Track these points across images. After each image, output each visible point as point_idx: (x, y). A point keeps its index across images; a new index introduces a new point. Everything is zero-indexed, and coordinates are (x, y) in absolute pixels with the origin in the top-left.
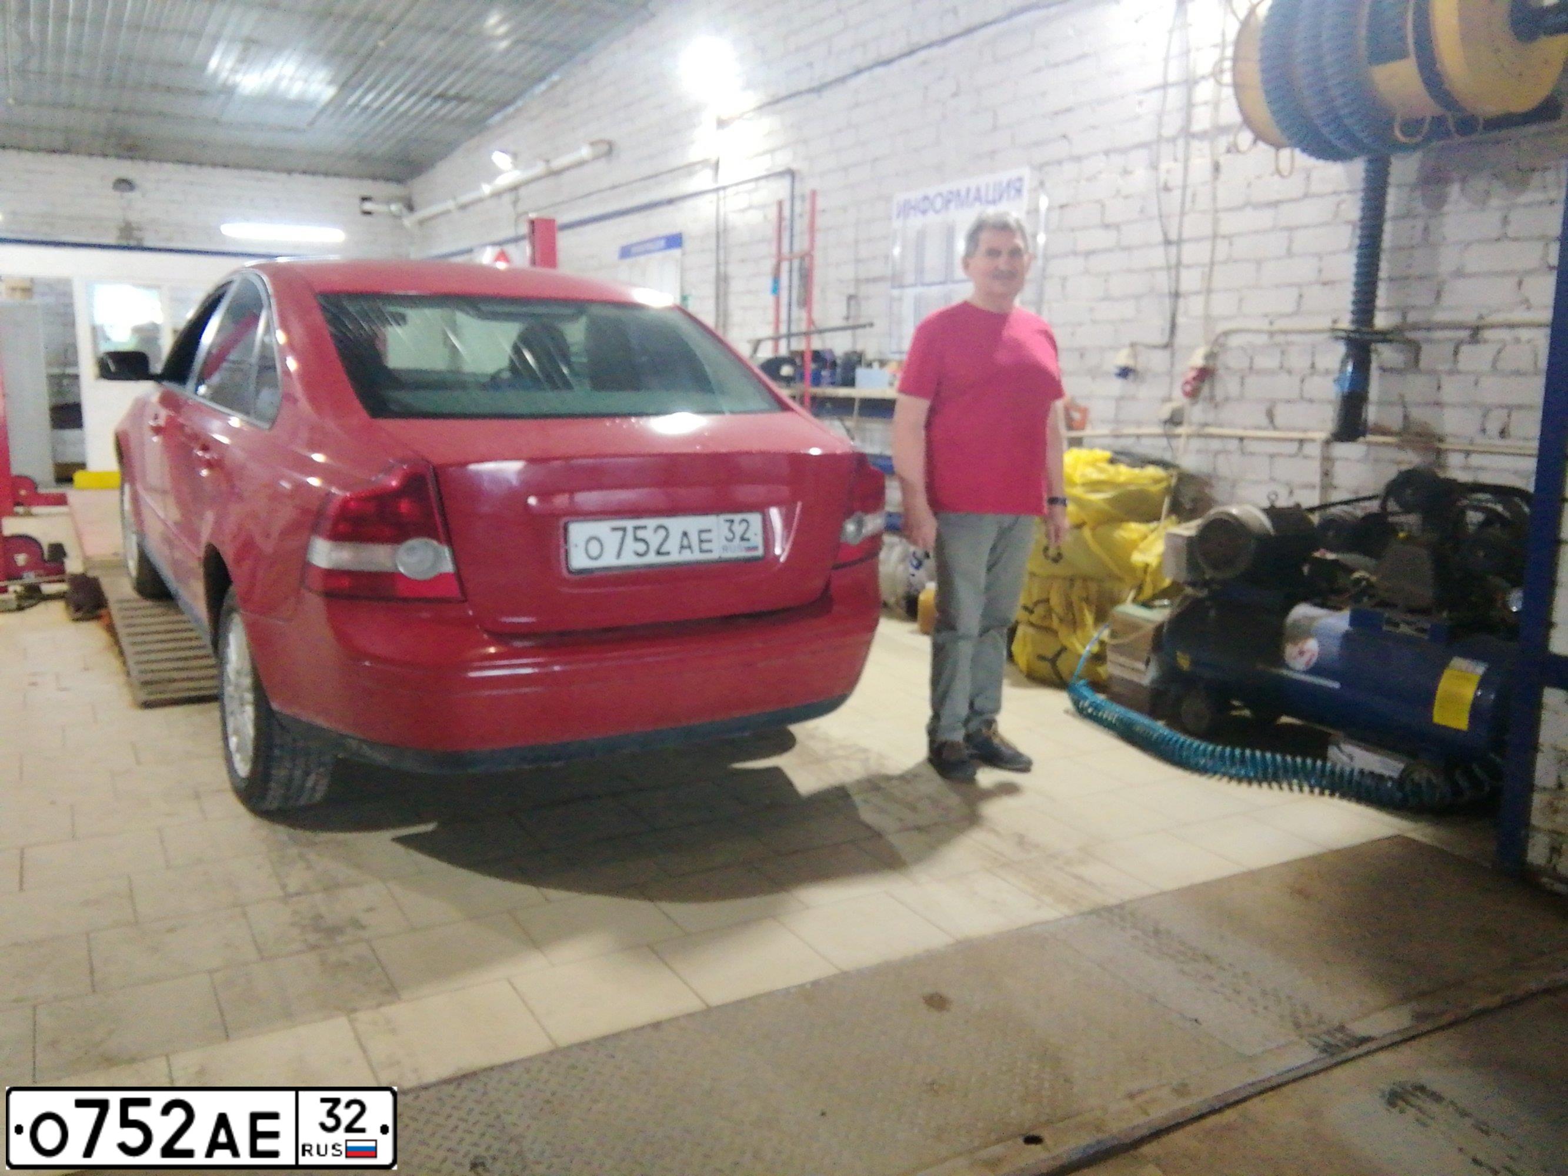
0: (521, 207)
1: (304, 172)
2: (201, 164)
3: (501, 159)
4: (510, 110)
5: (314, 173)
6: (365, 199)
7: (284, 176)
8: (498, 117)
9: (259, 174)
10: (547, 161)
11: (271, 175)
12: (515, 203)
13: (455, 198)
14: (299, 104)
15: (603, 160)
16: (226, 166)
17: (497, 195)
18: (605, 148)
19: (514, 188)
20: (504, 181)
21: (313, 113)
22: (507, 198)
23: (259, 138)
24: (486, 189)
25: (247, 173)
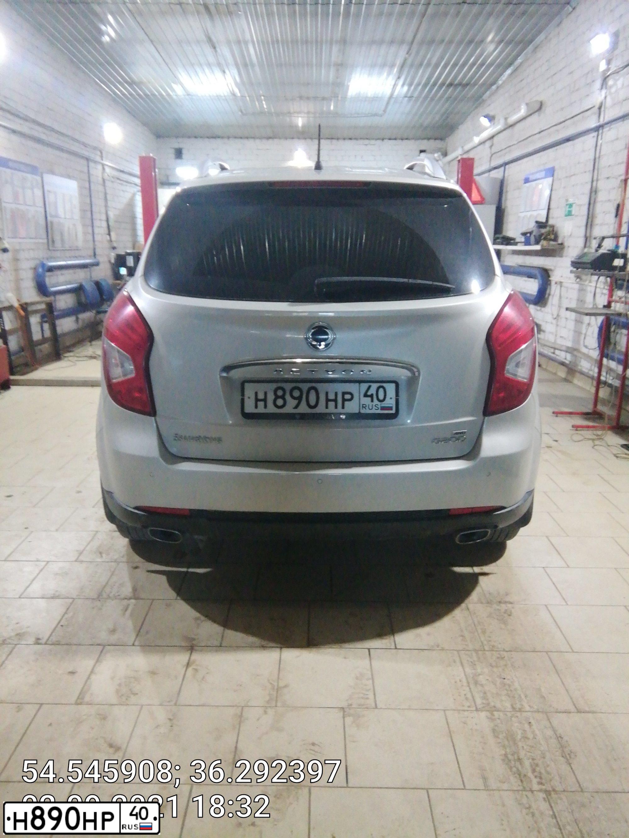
0: (494, 150)
1: (390, 139)
2: (338, 139)
3: (484, 121)
4: (494, 87)
5: (395, 139)
6: (422, 151)
7: (379, 142)
8: (488, 93)
9: (367, 142)
10: (506, 119)
11: (373, 142)
12: (491, 147)
13: (462, 147)
14: (375, 99)
15: (537, 114)
16: (350, 139)
17: (482, 143)
18: (537, 106)
19: (492, 137)
20: (485, 135)
21: (384, 103)
22: (488, 144)
23: (363, 121)
24: (476, 140)
25: (361, 142)
